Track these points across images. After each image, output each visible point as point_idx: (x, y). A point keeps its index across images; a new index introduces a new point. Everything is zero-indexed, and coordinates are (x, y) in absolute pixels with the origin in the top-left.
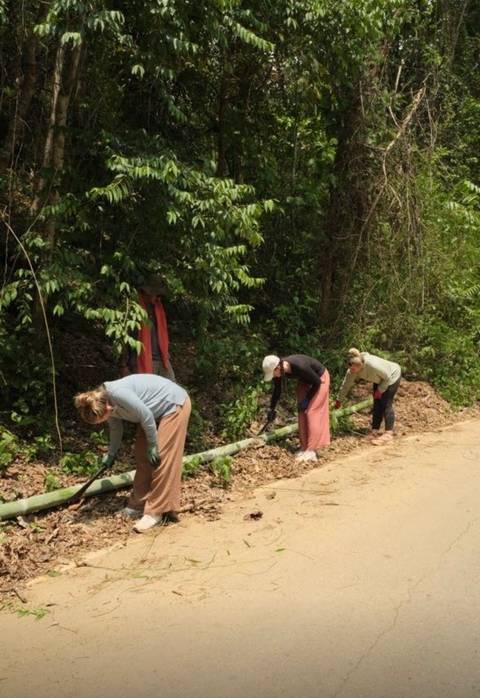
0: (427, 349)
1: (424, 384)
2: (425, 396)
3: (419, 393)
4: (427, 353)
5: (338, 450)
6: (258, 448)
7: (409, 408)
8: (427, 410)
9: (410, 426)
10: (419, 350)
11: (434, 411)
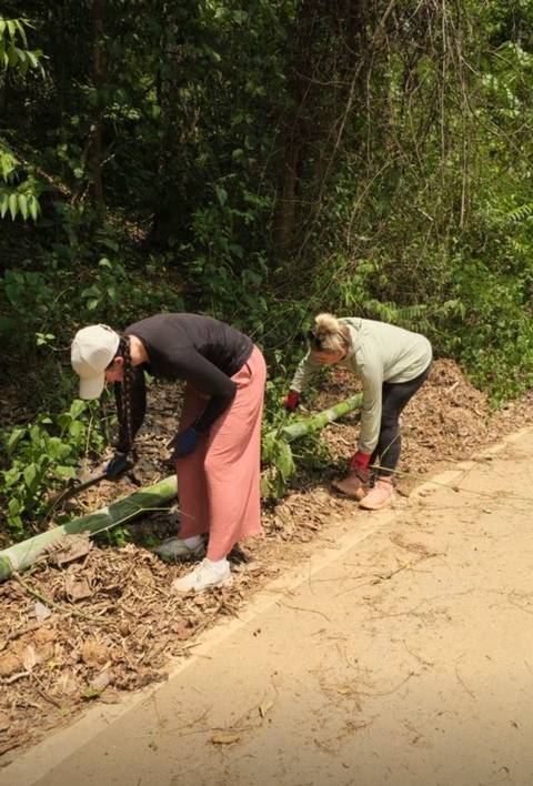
0: (452, 303)
1: (449, 362)
2: (451, 384)
3: (441, 378)
4: (452, 311)
5: (289, 529)
6: (65, 565)
7: (423, 406)
8: (455, 411)
9: (431, 447)
10: (441, 304)
11: (468, 413)
